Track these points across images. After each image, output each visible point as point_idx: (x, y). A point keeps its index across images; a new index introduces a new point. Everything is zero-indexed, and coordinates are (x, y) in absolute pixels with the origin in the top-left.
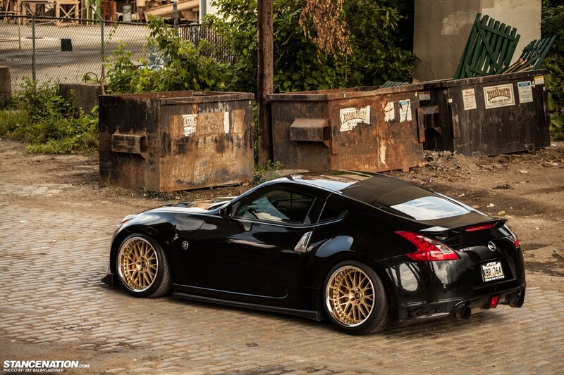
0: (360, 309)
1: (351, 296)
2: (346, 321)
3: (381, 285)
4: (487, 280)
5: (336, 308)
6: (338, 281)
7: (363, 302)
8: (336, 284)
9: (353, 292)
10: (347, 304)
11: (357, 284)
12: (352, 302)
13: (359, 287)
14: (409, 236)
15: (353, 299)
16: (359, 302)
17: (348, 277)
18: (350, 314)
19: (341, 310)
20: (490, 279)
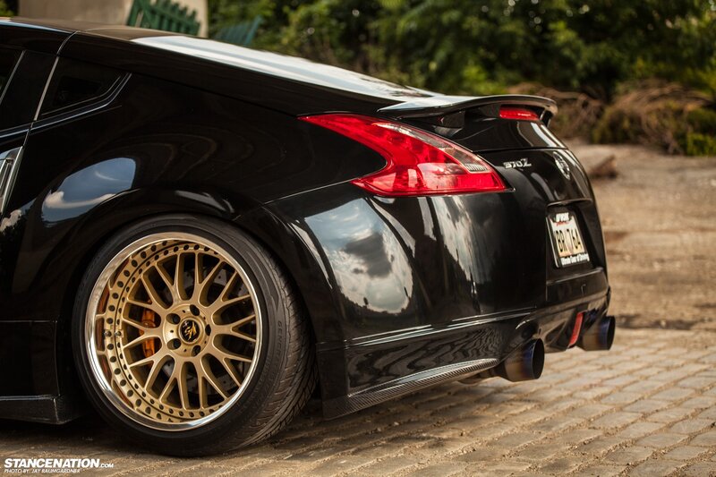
0: (202, 371)
1: (168, 333)
2: (153, 414)
3: (279, 283)
4: (565, 262)
5: (119, 378)
6: (118, 290)
7: (211, 347)
8: (112, 302)
9: (174, 318)
10: (156, 359)
11: (188, 293)
12: (172, 353)
13: (196, 299)
14: (350, 126)
15: (175, 344)
16: (197, 350)
17: (153, 275)
18: (166, 390)
19: (134, 381)
20: (574, 260)
